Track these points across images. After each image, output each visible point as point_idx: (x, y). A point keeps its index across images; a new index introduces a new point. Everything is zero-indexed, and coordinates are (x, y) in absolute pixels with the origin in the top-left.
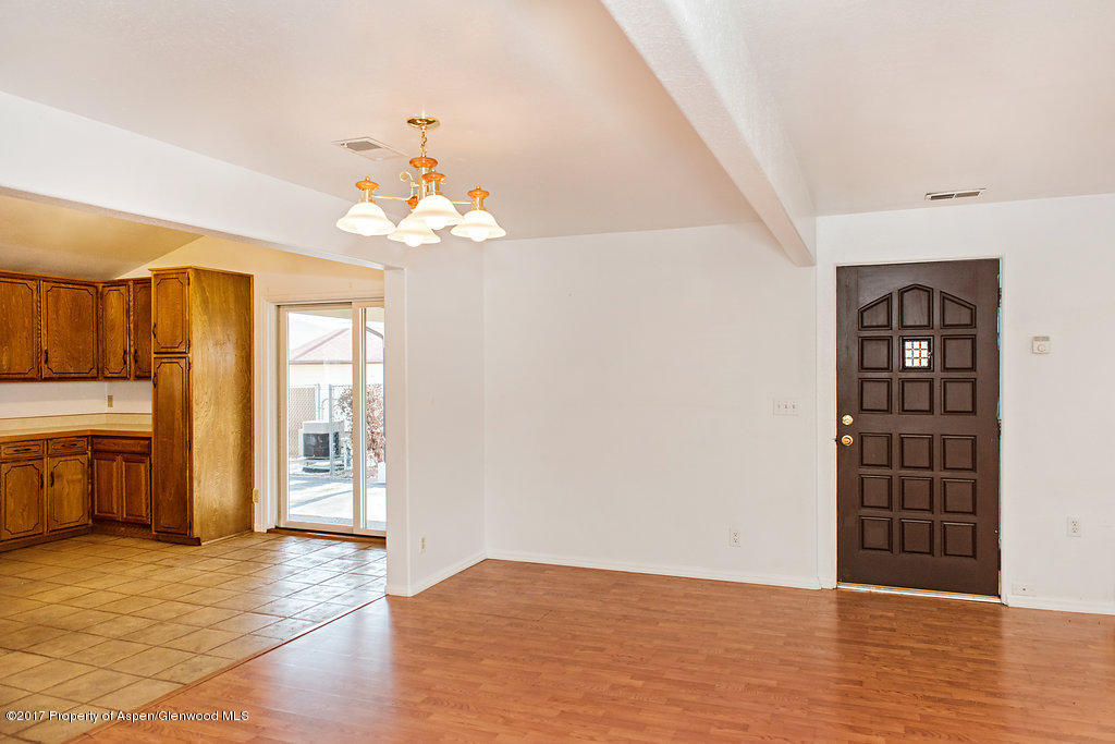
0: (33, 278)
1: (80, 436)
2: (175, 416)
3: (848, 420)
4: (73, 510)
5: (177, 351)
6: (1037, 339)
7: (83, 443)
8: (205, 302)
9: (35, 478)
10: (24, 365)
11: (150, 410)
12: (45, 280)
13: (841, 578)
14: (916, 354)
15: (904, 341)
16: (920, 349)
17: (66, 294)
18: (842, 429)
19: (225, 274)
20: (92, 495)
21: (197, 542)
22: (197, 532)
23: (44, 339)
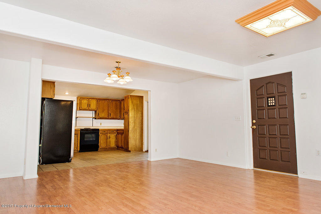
0: (108, 100)
1: (115, 130)
2: (127, 125)
3: (254, 121)
4: (113, 145)
5: (127, 113)
6: (302, 94)
7: (115, 131)
8: (132, 102)
9: (106, 137)
10: (106, 116)
11: (124, 126)
12: (111, 100)
13: (255, 167)
14: (271, 102)
15: (268, 98)
16: (272, 100)
17: (114, 103)
18: (253, 124)
19: (139, 96)
20: (117, 142)
21: (130, 151)
22: (130, 149)
23: (110, 111)
